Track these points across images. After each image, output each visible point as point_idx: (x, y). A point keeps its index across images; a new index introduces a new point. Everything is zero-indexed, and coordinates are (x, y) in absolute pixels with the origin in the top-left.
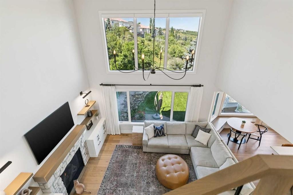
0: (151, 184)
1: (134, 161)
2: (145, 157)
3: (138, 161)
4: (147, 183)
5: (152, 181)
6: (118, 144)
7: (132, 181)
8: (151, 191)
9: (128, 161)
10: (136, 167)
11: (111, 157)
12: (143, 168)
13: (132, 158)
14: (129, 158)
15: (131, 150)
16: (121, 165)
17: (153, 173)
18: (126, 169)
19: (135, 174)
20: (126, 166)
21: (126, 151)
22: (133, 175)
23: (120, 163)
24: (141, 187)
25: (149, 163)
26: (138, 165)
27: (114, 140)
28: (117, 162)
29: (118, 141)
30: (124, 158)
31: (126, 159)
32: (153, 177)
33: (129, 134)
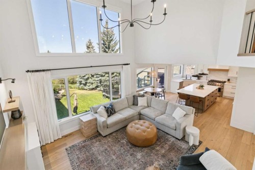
0: (135, 153)
1: (102, 149)
2: (109, 139)
3: (106, 146)
4: (131, 155)
5: (134, 151)
6: (67, 147)
7: (116, 164)
8: (140, 158)
9: (95, 153)
10: (108, 152)
11: (69, 163)
12: (116, 148)
13: (97, 147)
14: (94, 150)
15: (87, 143)
16: (90, 161)
17: (128, 145)
18: (100, 160)
19: (114, 157)
20: (97, 158)
21: (84, 147)
22: (113, 159)
23: (88, 160)
24: (129, 162)
25: (117, 141)
26: (108, 149)
27: (56, 146)
28: (82, 162)
29: (65, 144)
30: (88, 154)
31: (91, 152)
32: (131, 148)
33: (72, 133)
